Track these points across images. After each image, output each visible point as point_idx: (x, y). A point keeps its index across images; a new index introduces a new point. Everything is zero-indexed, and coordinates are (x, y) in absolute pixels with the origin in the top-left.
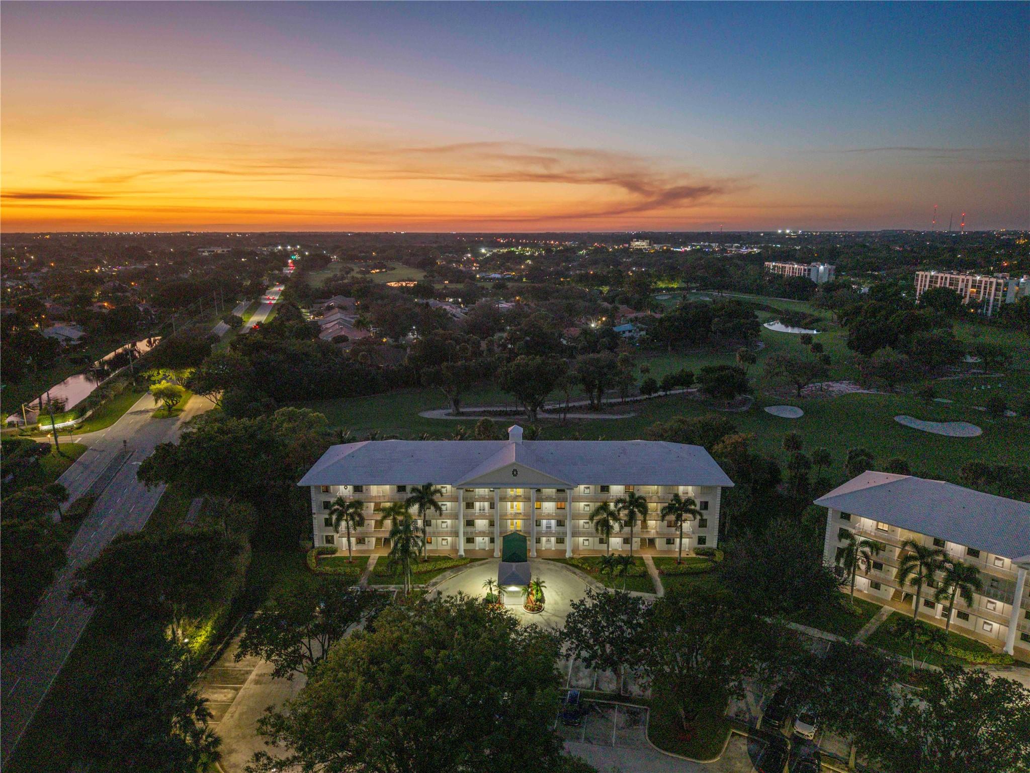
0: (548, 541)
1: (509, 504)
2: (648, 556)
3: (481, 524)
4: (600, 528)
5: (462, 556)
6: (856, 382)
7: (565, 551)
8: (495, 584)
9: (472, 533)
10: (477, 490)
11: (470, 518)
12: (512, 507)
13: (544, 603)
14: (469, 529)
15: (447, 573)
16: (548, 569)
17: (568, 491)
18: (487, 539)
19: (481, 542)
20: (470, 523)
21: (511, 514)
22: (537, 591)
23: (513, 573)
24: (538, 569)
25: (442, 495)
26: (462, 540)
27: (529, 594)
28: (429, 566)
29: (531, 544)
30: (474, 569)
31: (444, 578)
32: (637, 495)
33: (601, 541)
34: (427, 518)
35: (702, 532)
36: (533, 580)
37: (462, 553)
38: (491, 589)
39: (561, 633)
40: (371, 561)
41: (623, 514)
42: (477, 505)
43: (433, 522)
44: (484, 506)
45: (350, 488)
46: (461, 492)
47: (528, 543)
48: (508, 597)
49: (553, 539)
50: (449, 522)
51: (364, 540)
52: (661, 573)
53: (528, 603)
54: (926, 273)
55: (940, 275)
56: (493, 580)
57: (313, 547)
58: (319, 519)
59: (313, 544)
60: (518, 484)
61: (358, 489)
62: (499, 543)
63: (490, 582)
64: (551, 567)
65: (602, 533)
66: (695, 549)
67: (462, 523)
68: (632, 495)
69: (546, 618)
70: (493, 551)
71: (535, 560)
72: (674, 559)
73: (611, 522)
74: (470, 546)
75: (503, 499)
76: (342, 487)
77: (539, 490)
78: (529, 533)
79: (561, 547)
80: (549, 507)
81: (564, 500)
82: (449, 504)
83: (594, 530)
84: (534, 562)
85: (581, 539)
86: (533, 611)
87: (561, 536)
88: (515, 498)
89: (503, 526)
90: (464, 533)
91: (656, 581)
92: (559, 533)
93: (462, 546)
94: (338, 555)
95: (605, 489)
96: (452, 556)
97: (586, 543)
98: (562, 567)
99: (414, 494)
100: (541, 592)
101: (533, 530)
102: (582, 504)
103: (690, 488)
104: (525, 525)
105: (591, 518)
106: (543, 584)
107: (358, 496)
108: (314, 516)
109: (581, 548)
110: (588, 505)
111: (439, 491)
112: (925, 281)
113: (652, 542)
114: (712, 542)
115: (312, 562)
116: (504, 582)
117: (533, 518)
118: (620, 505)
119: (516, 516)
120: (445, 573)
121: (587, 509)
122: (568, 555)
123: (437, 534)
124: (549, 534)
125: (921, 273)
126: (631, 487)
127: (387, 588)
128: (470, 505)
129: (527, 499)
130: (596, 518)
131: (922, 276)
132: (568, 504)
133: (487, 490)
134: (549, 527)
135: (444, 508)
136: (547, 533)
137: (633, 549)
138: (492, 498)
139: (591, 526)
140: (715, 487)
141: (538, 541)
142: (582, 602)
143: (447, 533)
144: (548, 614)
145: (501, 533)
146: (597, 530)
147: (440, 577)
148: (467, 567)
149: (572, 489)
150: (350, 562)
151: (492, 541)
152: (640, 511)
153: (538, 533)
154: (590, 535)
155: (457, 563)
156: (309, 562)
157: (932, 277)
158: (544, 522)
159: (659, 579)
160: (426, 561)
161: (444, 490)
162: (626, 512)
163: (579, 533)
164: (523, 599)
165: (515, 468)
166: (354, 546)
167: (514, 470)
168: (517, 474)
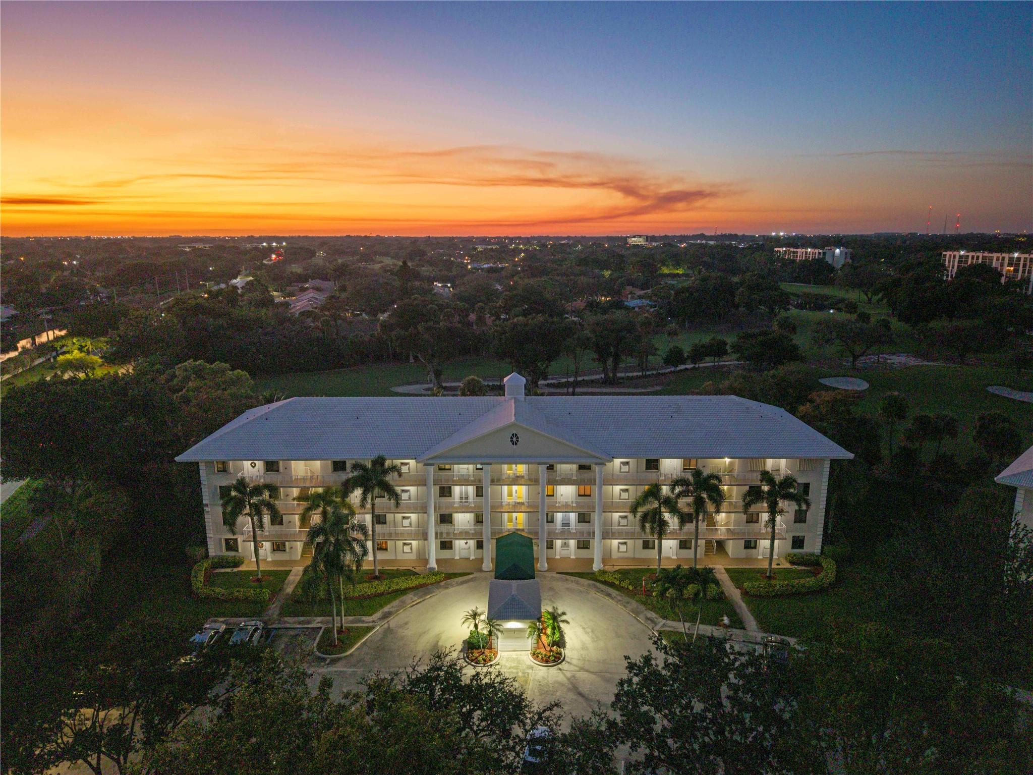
0: (565, 545)
1: (505, 488)
2: (719, 567)
3: (463, 520)
4: (648, 525)
5: (433, 569)
6: (918, 355)
7: (591, 561)
8: (483, 617)
9: (448, 534)
10: (456, 466)
11: (445, 511)
12: (510, 495)
13: (564, 647)
14: (445, 528)
15: (409, 597)
16: (568, 589)
17: (596, 468)
18: (472, 543)
19: (463, 547)
20: (446, 519)
21: (509, 504)
22: (554, 628)
23: (513, 598)
24: (551, 589)
25: (400, 476)
26: (433, 545)
27: (540, 631)
28: (381, 587)
29: (539, 550)
30: (451, 590)
31: (403, 605)
32: (706, 473)
33: (646, 545)
34: (377, 512)
35: (800, 530)
36: (546, 608)
37: (433, 564)
38: (476, 626)
39: (612, 724)
40: (291, 578)
41: (684, 503)
42: (457, 490)
43: (389, 517)
44: (467, 493)
45: (260, 464)
46: (431, 469)
47: (535, 548)
48: (505, 638)
49: (572, 543)
50: (414, 517)
51: (284, 546)
52: (745, 594)
53: (538, 648)
54: (955, 253)
55: (971, 254)
56: (479, 611)
57: (207, 556)
58: (213, 514)
59: (207, 550)
60: (520, 457)
61: (271, 466)
62: (490, 549)
63: (475, 615)
64: (570, 585)
65: (652, 532)
66: (789, 555)
67: (433, 518)
68: (697, 473)
69: (569, 674)
70: (480, 561)
71: (547, 574)
72: (762, 572)
73: (667, 516)
74: (446, 554)
75: (497, 481)
76: (247, 464)
77: (551, 468)
78: (537, 533)
79: (584, 553)
80: (566, 492)
81: (592, 482)
82: (412, 489)
83: (638, 528)
84: (545, 577)
85: (615, 542)
86: (547, 662)
87: (585, 537)
88: (516, 480)
89: (496, 522)
90: (436, 534)
91: (740, 607)
92: (582, 533)
93: (433, 553)
94: (243, 568)
95: (653, 464)
96: (417, 570)
97: (623, 548)
98: (589, 585)
99: (356, 474)
100: (559, 627)
101: (543, 528)
102: (617, 488)
103: (783, 462)
104: (529, 521)
105: (634, 510)
106: (564, 618)
107: (272, 478)
108: (206, 509)
109: (615, 555)
110: (627, 490)
111: (394, 468)
112: (954, 261)
113: (721, 545)
114: (814, 545)
115: (198, 581)
116: (497, 614)
117: (543, 510)
118: (678, 490)
119: (516, 507)
120: (404, 598)
121: (625, 495)
122: (596, 567)
123: (395, 536)
124: (565, 534)
125: (948, 253)
126: (693, 462)
127: (309, 622)
128: (445, 492)
129: (532, 481)
130: (641, 510)
131: (950, 256)
132: (596, 489)
133: (471, 467)
134: (566, 524)
135: (404, 496)
136: (563, 533)
137: (698, 557)
138: (480, 481)
139: (633, 521)
140: (822, 460)
141: (550, 546)
142: (647, 660)
143: (410, 534)
144: (572, 668)
145: (493, 533)
146: (643, 528)
147: (396, 603)
148: (441, 587)
149: (603, 464)
150: (259, 580)
151: (480, 545)
152: (711, 498)
153: (549, 533)
154: (631, 535)
155: (424, 581)
156: (193, 580)
157: (961, 257)
158: (559, 516)
159: (743, 605)
160: (376, 578)
161: (404, 469)
162: (690, 500)
163: (614, 534)
164: (530, 643)
165: (515, 432)
166: (269, 554)
167: (513, 435)
168: (518, 441)
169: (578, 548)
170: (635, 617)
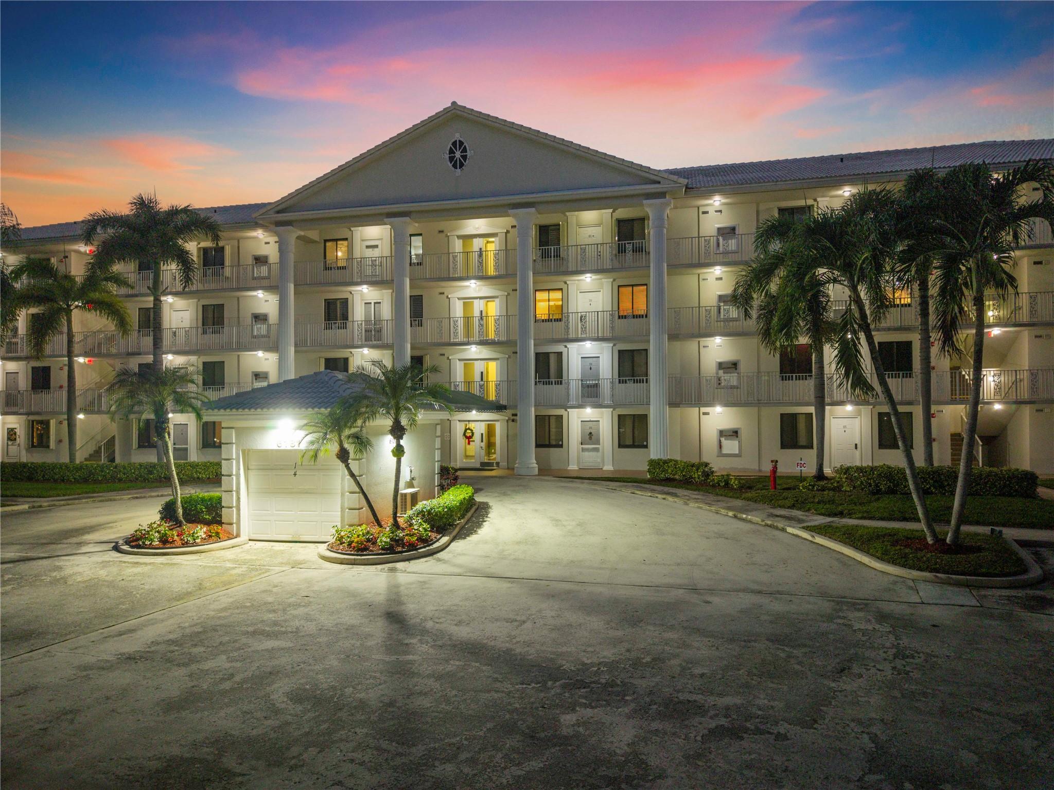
0: (591, 438)
42: (358, 296)
49: (606, 429)
97: (731, 446)
165: (457, 137)
166: (24, 452)
167: (454, 144)
168: (465, 157)
169: (620, 446)
170: (735, 517)
